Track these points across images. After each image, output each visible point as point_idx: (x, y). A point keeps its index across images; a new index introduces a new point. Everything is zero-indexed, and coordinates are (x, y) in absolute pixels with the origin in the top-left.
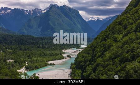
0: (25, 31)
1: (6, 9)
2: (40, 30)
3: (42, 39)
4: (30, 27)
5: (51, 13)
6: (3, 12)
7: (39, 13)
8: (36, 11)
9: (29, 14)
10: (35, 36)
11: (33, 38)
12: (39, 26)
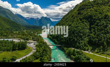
0: (35, 24)
1: (28, 18)
2: (39, 24)
3: (40, 27)
4: (36, 23)
5: (42, 19)
6: (27, 19)
7: (39, 19)
8: (38, 18)
9: (36, 19)
10: (38, 26)
11: (37, 26)
12: (39, 23)
